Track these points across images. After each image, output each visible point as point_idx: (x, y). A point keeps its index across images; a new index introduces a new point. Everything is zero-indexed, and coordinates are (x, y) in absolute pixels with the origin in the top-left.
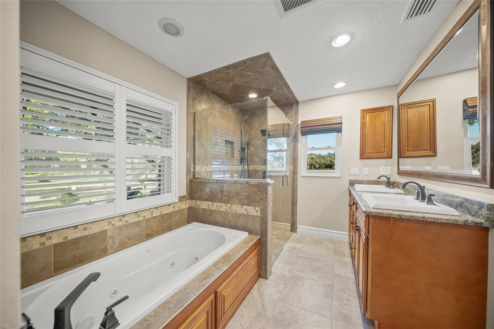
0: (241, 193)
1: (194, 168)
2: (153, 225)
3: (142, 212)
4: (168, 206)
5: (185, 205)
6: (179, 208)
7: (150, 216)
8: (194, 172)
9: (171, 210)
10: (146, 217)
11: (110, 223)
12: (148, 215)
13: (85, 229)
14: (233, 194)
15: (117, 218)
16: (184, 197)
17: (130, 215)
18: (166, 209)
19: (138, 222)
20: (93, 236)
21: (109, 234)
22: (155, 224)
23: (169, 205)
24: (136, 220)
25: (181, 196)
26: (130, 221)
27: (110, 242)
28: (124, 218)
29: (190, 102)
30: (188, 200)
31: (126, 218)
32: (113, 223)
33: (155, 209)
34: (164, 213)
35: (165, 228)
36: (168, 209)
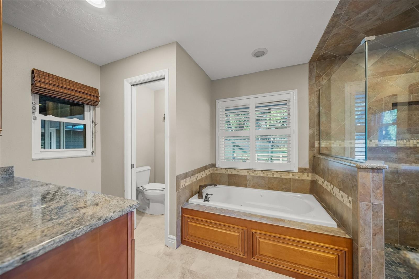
1: (319, 144)
2: (273, 183)
3: (266, 172)
4: (287, 173)
5: (307, 177)
6: (299, 177)
7: (271, 176)
8: (319, 147)
9: (290, 176)
10: (269, 176)
11: (248, 172)
12: (270, 175)
13: (238, 171)
15: (252, 171)
16: (305, 169)
17: (258, 171)
18: (285, 175)
19: (264, 177)
20: (241, 176)
21: (248, 178)
22: (275, 183)
23: (289, 172)
24: (262, 175)
25: (302, 168)
26: (258, 175)
27: (248, 182)
28: (255, 172)
29: (314, 82)
30: (310, 173)
31: (256, 172)
32: (250, 172)
33: (276, 172)
34: (283, 177)
35: (284, 189)
36: (287, 175)
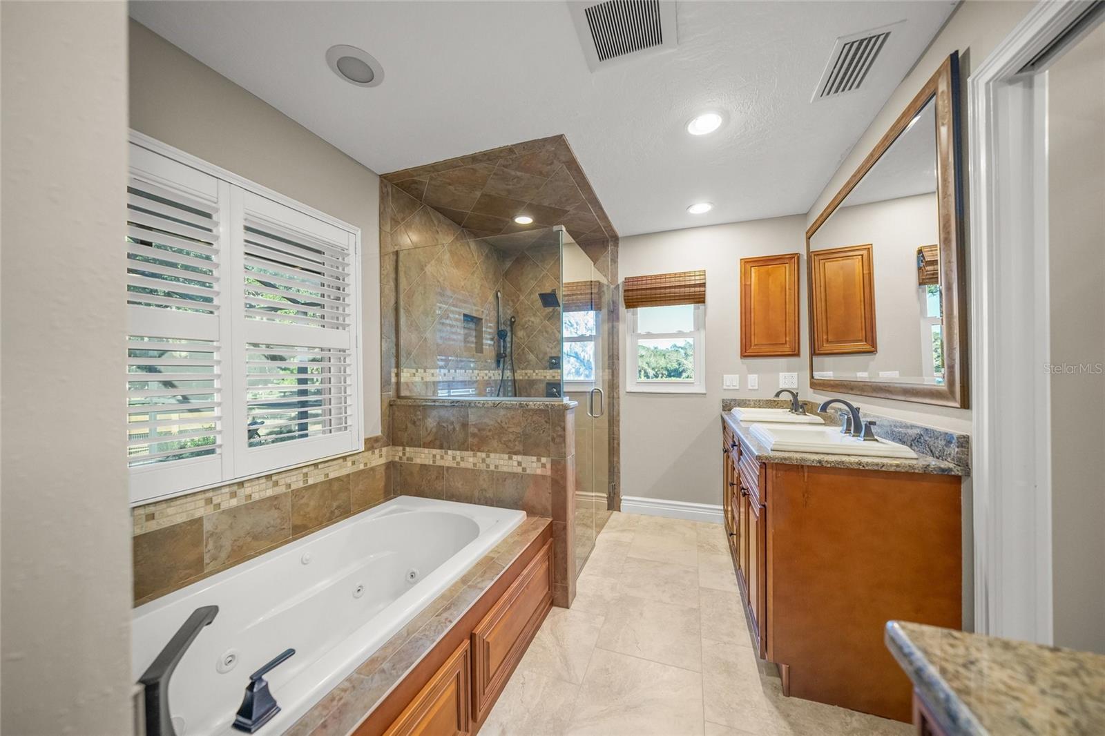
0: (508, 427)
1: (398, 375)
2: (307, 505)
3: (283, 476)
4: (342, 460)
5: (378, 459)
6: (366, 464)
7: (301, 485)
8: (398, 384)
9: (348, 469)
10: (293, 487)
11: (209, 501)
12: (297, 482)
13: (151, 517)
14: (490, 430)
15: (227, 490)
16: (376, 440)
17: (257, 482)
18: (337, 467)
19: (275, 498)
20: (171, 533)
21: (207, 526)
22: (312, 503)
23: (344, 458)
24: (269, 493)
25: (371, 438)
26: (256, 497)
27: (210, 546)
28: (243, 490)
29: (388, 228)
30: (384, 447)
31: (247, 490)
32: (216, 500)
33: (313, 468)
34: (332, 476)
35: (336, 511)
36: (341, 467)
